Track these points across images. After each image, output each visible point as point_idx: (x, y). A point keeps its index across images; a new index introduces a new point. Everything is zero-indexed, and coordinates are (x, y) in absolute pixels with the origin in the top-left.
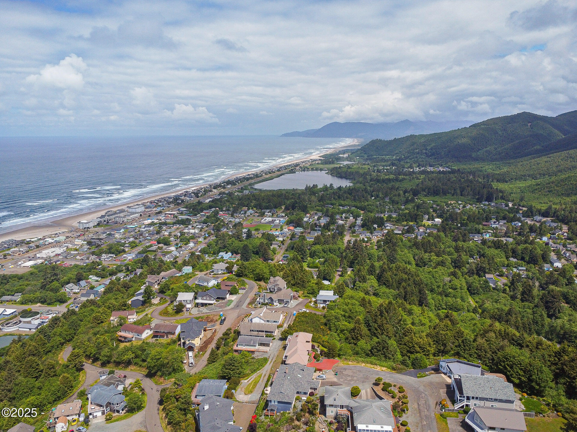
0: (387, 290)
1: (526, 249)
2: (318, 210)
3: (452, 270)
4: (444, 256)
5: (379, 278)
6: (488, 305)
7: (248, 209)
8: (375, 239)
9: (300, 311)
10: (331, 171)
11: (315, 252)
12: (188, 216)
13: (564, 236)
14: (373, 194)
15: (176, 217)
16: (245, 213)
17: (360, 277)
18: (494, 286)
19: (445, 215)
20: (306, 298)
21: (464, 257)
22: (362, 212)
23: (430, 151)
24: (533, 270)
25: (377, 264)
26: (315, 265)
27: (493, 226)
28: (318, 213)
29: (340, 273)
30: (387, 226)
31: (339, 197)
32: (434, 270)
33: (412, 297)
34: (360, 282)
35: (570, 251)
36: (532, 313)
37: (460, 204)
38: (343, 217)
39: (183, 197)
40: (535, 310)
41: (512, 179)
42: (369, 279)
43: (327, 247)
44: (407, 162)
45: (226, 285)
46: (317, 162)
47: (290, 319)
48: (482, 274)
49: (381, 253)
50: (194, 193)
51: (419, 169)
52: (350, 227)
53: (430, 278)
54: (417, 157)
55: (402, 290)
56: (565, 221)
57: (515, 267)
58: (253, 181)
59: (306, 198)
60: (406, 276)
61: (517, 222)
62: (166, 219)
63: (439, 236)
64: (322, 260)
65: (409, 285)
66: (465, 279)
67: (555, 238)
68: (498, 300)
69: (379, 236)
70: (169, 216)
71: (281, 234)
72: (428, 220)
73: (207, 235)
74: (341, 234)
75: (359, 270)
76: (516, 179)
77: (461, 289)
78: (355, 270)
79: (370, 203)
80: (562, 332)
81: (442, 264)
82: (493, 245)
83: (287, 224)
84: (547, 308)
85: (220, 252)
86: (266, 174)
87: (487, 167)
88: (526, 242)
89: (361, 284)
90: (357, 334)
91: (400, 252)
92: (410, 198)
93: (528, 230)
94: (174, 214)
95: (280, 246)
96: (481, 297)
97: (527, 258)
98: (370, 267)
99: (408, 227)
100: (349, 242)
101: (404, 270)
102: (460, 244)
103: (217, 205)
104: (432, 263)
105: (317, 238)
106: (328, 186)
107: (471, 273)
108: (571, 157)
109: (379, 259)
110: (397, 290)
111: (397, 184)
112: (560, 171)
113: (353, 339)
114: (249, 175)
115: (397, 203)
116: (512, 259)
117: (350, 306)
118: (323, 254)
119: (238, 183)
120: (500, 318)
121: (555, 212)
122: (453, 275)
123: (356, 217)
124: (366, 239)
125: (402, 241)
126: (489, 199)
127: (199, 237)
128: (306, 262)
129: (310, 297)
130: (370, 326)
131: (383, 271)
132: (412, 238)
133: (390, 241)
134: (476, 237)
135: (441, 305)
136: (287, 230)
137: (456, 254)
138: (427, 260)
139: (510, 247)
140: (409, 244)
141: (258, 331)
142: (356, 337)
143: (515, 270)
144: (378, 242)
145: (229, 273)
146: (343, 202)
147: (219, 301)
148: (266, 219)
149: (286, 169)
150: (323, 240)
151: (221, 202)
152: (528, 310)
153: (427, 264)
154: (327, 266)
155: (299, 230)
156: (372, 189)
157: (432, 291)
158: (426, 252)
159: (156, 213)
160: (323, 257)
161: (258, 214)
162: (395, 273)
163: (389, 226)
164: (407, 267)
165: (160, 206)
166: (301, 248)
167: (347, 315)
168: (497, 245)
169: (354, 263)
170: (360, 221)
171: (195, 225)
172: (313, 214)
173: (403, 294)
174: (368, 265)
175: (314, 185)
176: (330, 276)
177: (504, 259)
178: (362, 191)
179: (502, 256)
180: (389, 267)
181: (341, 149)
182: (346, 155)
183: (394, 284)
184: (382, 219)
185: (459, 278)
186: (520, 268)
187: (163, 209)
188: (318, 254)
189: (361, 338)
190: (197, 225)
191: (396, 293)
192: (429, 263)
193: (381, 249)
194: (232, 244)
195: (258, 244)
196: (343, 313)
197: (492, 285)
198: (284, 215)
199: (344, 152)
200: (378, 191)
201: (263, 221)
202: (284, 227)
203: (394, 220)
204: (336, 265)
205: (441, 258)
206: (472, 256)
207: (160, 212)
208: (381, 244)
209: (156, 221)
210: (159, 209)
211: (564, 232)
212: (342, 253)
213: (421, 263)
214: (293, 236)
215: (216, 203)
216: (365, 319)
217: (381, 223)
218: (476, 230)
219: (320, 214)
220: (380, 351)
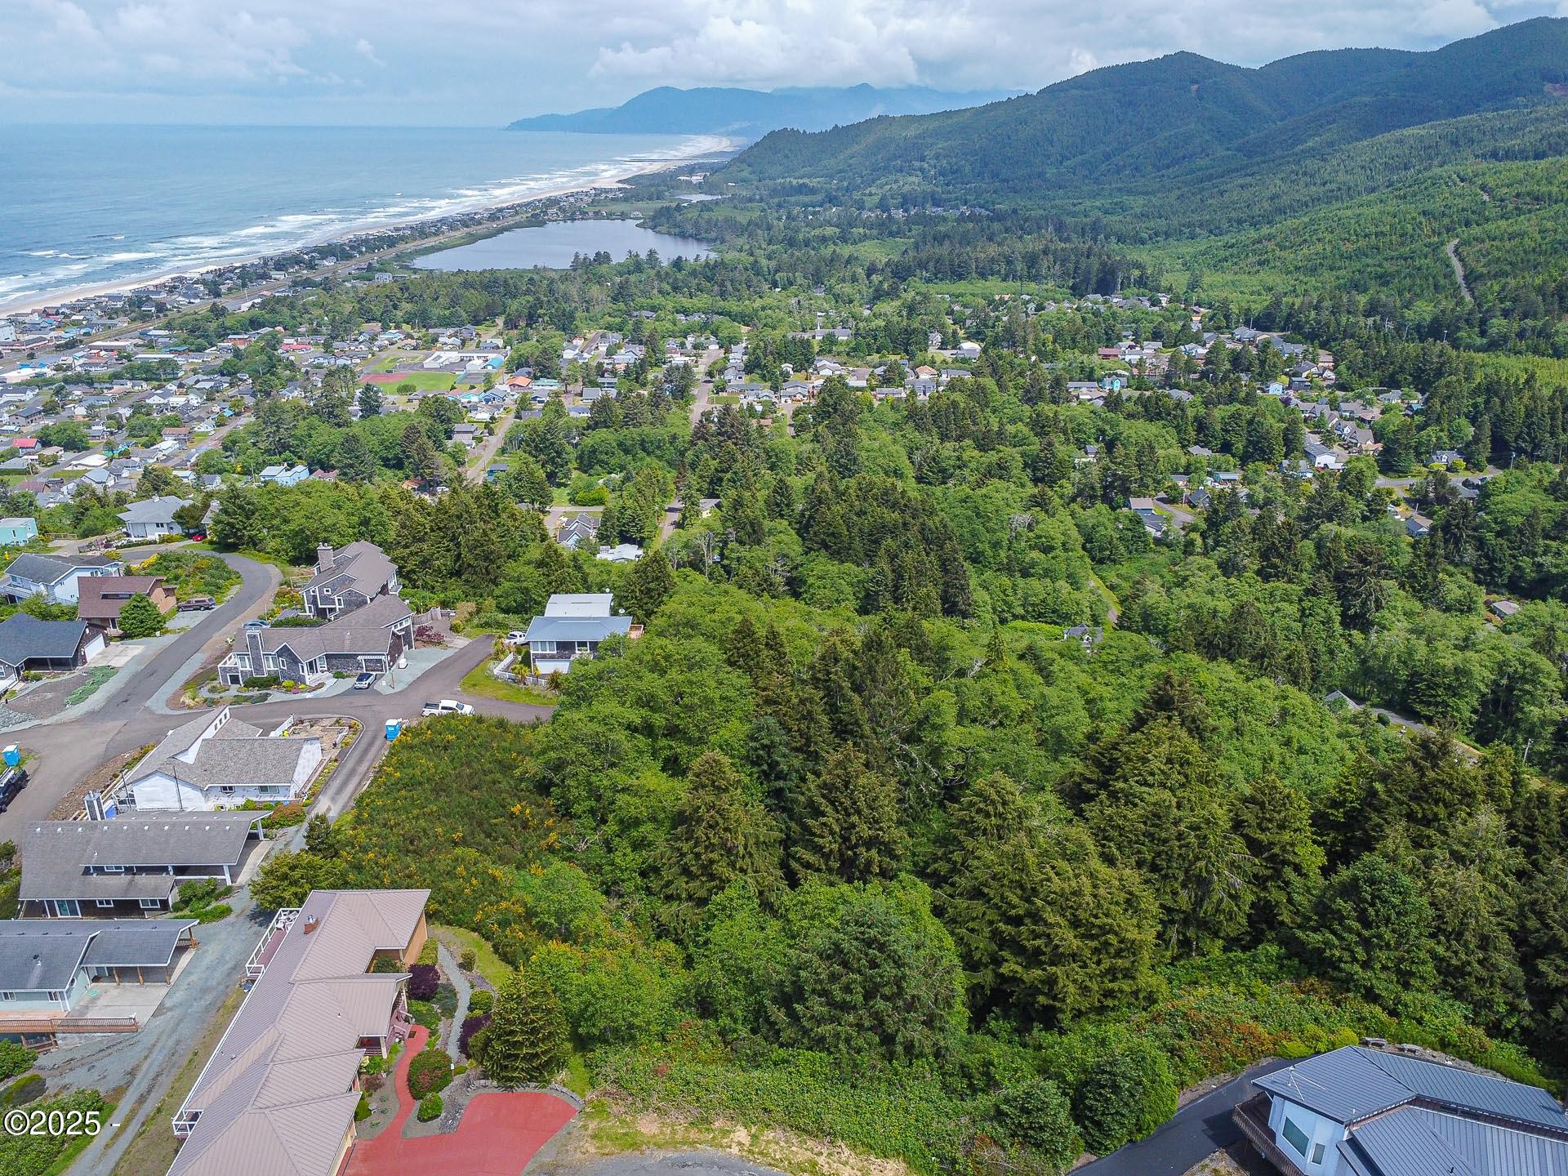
0: (833, 568)
1: (1235, 417)
2: (609, 328)
3: (1031, 489)
4: (1001, 447)
5: (803, 528)
6: (1154, 595)
7: (385, 329)
8: (786, 407)
9: (427, 712)
10: (653, 218)
11: (594, 452)
12: (171, 352)
13: (1325, 379)
14: (777, 277)
15: (128, 358)
16: (373, 339)
17: (739, 526)
18: (1159, 534)
19: (989, 332)
20: (488, 631)
21: (1062, 450)
22: (744, 329)
23: (932, 162)
24: (1263, 479)
25: (797, 483)
26: (593, 495)
27: (1127, 358)
28: (610, 334)
29: (677, 517)
30: (824, 367)
31: (676, 289)
32: (979, 492)
33: (919, 585)
34: (742, 543)
35: (1351, 419)
36: (1298, 615)
37: (1028, 302)
38: (689, 346)
39: (164, 295)
40: (1306, 604)
41: (1156, 234)
42: (770, 533)
43: (632, 433)
44: (871, 194)
45: (105, 597)
46: (610, 196)
47: (360, 761)
48: (1120, 499)
49: (808, 447)
50: (204, 282)
51: (906, 211)
52: (710, 374)
53: (968, 518)
54: (896, 181)
55: (884, 565)
56: (1319, 337)
57: (1209, 474)
58: (410, 246)
59: (573, 291)
60: (896, 515)
61: (1192, 345)
62: (91, 365)
63: (982, 389)
64: (617, 477)
65: (907, 545)
66: (1073, 515)
67: (1303, 386)
68: (1185, 579)
69: (799, 397)
70: (103, 353)
71: (487, 401)
72: (943, 346)
73: (228, 413)
74: (682, 393)
75: (738, 504)
76: (1167, 235)
77: (1066, 550)
78: (725, 503)
79: (767, 301)
80: (1404, 674)
81: (1000, 470)
82: (1141, 409)
83: (510, 371)
84: (1344, 595)
85: (265, 464)
86: (452, 228)
87: (1088, 203)
88: (1231, 398)
89: (744, 552)
90: (710, 847)
91: (866, 443)
92: (886, 286)
93: (1228, 366)
94: (120, 350)
95: (479, 440)
96: (1123, 570)
97: (1239, 446)
98: (775, 491)
99: (883, 368)
100: (707, 415)
101: (886, 494)
102: (1048, 409)
103: (278, 318)
104: (966, 472)
105: (602, 406)
106: (643, 256)
107: (1086, 495)
108: (1305, 174)
109: (804, 464)
110: (866, 565)
111: (846, 250)
112: (1281, 211)
113: (686, 871)
114: (397, 230)
115: (851, 302)
116: (1195, 450)
117: (674, 674)
118: (620, 457)
119: (361, 253)
120: (1231, 645)
121: (1290, 315)
122: (1038, 504)
123: (726, 345)
124: (759, 408)
125: (870, 408)
126: (1105, 287)
127: (201, 419)
128: (565, 485)
129: (506, 626)
130: (781, 776)
131: (817, 500)
132: (899, 399)
133: (836, 410)
134: (1084, 390)
135: (1010, 606)
136: (506, 388)
137: (1036, 440)
138: (952, 462)
139: (1191, 413)
140: (892, 417)
141: (129, 870)
142: (704, 867)
143: (1209, 481)
144: (796, 414)
145: (189, 536)
146: (686, 302)
147: (38, 679)
148: (439, 357)
149: (517, 213)
150: (620, 412)
151: (292, 307)
152: (1285, 605)
153: (951, 475)
154: (631, 496)
155: (545, 387)
156: (773, 264)
157: (975, 558)
158: (944, 438)
159: (58, 346)
160: (622, 468)
161: (414, 342)
162: (857, 509)
163: (828, 368)
164: (894, 487)
165: (77, 324)
166: (545, 439)
167: (659, 720)
168: (1153, 411)
169: (721, 480)
170: (739, 356)
171: (190, 381)
172: (593, 340)
173: (891, 576)
174: (766, 485)
175: (598, 254)
176: (642, 528)
177: (1175, 451)
178: (746, 269)
179: (1171, 441)
180: (835, 490)
181: (683, 164)
182: (696, 179)
183: (857, 544)
184: (806, 344)
185: (1053, 515)
186: (1223, 476)
187: (85, 334)
188: (604, 457)
189: (732, 865)
190: (197, 382)
191: (863, 576)
192: (958, 472)
193: (808, 436)
194: (310, 436)
195: (402, 432)
196: (635, 716)
197: (1152, 531)
198: (500, 342)
199: (691, 170)
200: (793, 268)
201: (429, 363)
202: (497, 381)
203: (842, 349)
204: (664, 493)
205: (993, 457)
206: (1081, 445)
207: (71, 345)
208: (805, 420)
209: (49, 372)
210: (72, 333)
211: (1325, 369)
212: (682, 454)
213: (934, 473)
214: (523, 405)
215: (273, 311)
216: (752, 738)
217: (804, 359)
218: (1082, 369)
219: (615, 338)
220: (845, 1007)
